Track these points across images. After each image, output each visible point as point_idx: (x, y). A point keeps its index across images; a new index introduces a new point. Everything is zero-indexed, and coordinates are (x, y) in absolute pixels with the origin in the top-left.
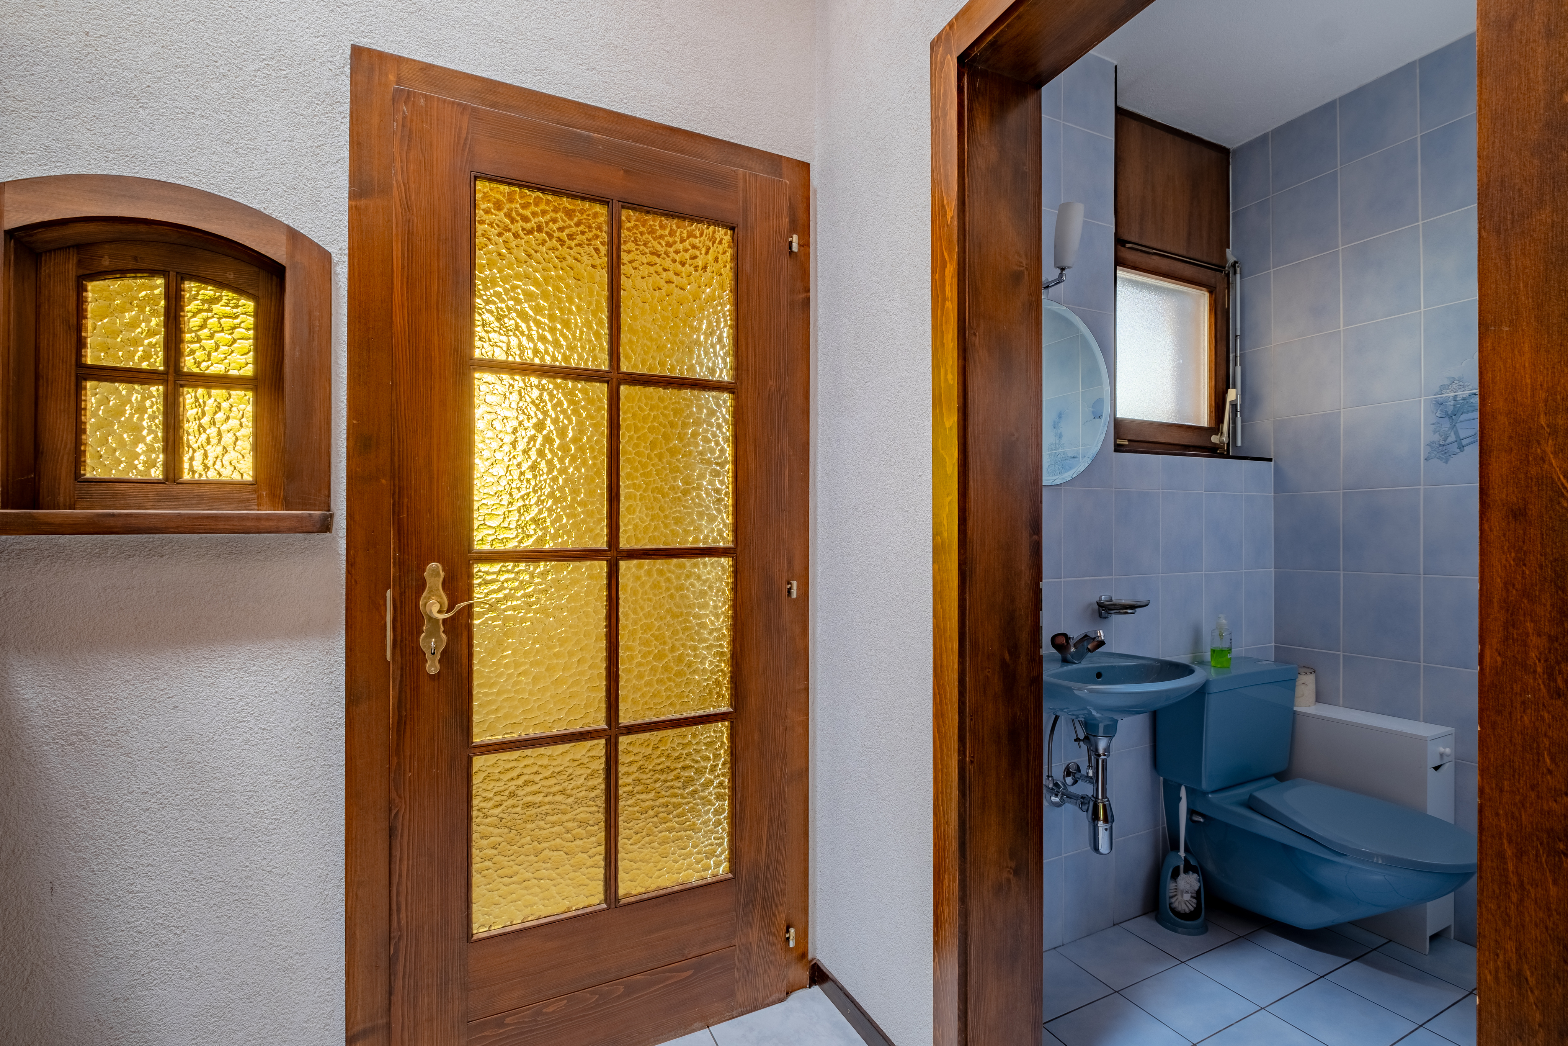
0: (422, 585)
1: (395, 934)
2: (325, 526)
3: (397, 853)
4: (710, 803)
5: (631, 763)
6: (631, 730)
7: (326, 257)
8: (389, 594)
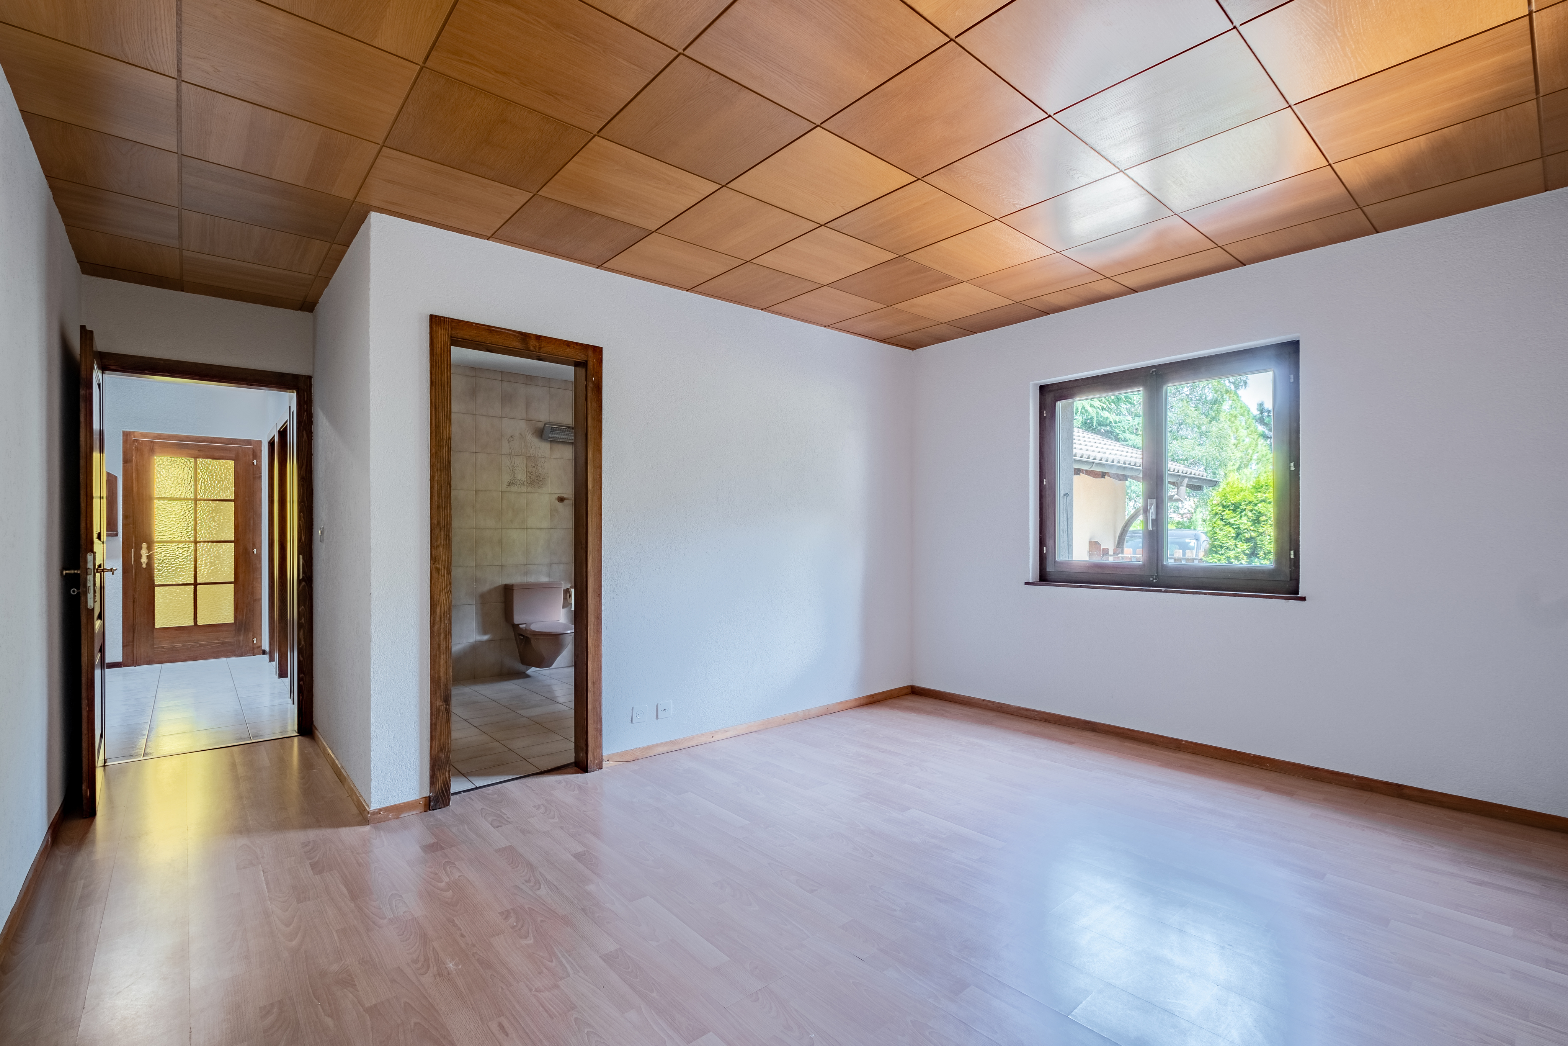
0: (141, 548)
1: (135, 624)
2: (117, 535)
3: (135, 606)
4: (227, 604)
5: (201, 592)
6: (200, 584)
7: (116, 478)
8: (133, 550)
